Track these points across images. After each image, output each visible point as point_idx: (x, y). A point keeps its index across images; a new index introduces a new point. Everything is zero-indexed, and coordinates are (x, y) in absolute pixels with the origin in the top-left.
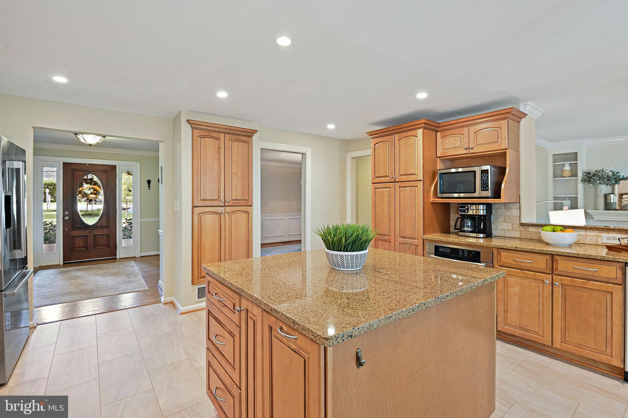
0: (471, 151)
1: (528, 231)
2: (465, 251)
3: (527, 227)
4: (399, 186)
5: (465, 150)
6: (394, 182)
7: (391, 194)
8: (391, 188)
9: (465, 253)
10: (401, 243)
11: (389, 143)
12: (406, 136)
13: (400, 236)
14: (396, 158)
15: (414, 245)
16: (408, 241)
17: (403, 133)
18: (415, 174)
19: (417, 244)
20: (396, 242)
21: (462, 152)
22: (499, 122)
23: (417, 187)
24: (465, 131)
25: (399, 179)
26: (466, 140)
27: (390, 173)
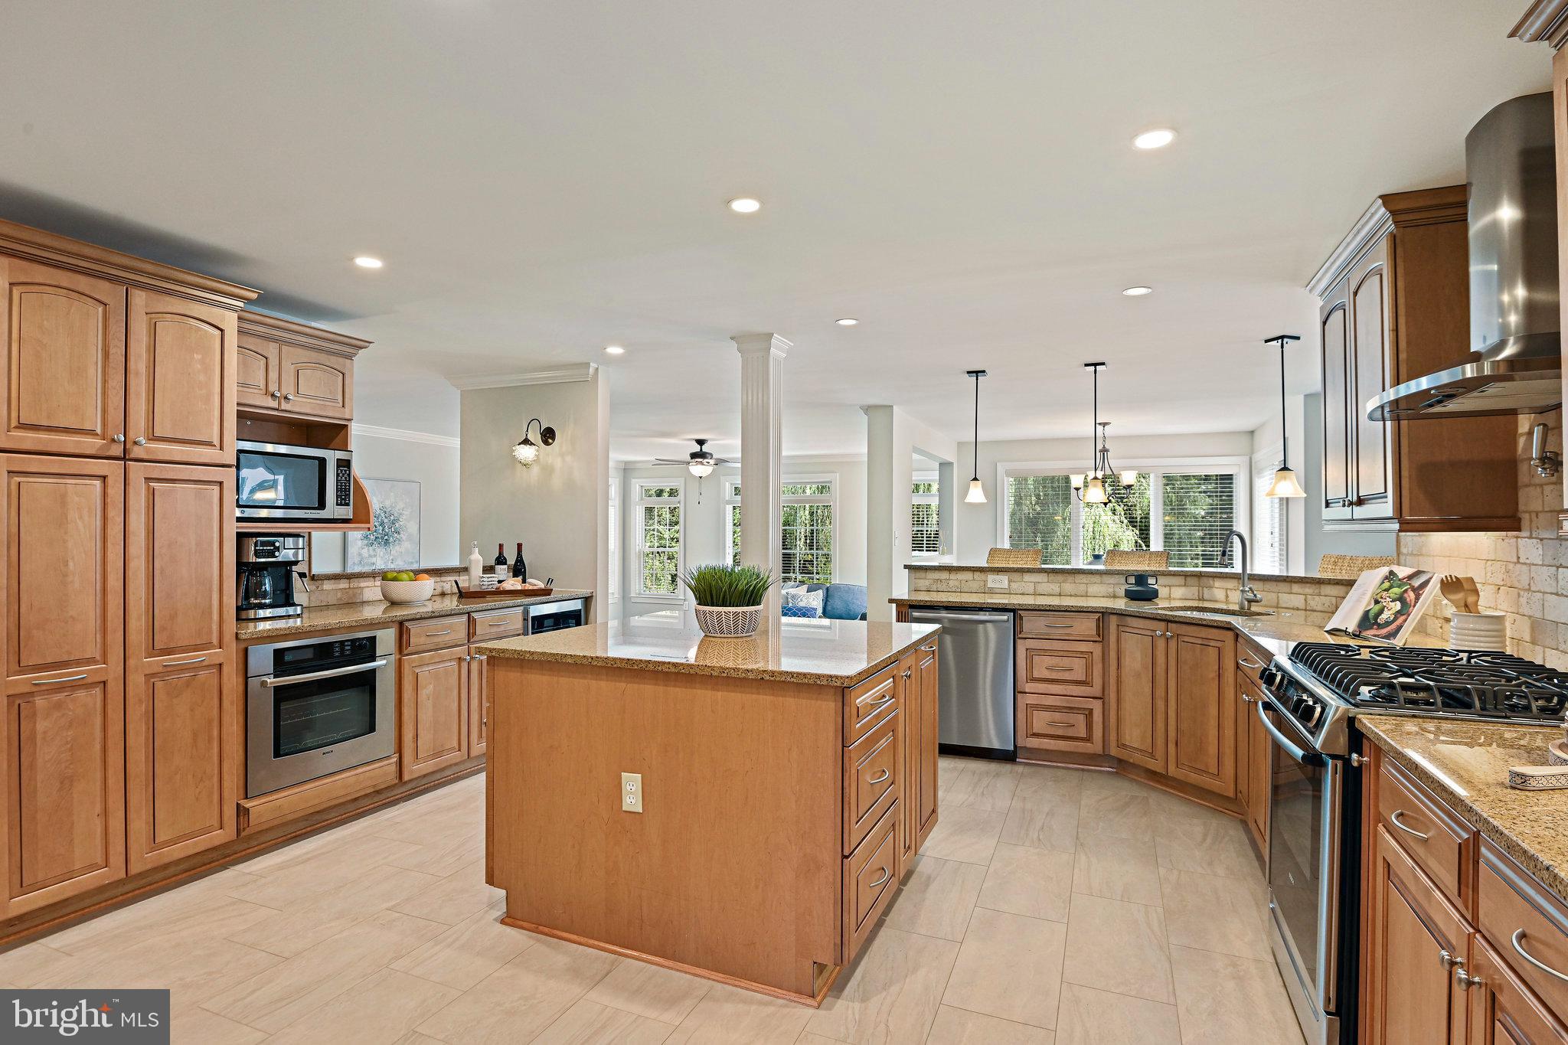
0: (285, 406)
1: (324, 590)
2: (346, 643)
3: (320, 582)
4: (148, 476)
5: (270, 397)
6: (124, 458)
7: (109, 500)
8: (110, 481)
9: (347, 648)
10: (153, 675)
11: (100, 309)
12: (179, 312)
13: (153, 651)
14: (137, 374)
15: (208, 666)
16: (184, 659)
17: (168, 298)
18: (210, 444)
19: (218, 662)
20: (130, 678)
21: (262, 402)
22: (341, 360)
23: (221, 483)
24: (271, 350)
25: (148, 450)
26: (273, 375)
27: (104, 424)
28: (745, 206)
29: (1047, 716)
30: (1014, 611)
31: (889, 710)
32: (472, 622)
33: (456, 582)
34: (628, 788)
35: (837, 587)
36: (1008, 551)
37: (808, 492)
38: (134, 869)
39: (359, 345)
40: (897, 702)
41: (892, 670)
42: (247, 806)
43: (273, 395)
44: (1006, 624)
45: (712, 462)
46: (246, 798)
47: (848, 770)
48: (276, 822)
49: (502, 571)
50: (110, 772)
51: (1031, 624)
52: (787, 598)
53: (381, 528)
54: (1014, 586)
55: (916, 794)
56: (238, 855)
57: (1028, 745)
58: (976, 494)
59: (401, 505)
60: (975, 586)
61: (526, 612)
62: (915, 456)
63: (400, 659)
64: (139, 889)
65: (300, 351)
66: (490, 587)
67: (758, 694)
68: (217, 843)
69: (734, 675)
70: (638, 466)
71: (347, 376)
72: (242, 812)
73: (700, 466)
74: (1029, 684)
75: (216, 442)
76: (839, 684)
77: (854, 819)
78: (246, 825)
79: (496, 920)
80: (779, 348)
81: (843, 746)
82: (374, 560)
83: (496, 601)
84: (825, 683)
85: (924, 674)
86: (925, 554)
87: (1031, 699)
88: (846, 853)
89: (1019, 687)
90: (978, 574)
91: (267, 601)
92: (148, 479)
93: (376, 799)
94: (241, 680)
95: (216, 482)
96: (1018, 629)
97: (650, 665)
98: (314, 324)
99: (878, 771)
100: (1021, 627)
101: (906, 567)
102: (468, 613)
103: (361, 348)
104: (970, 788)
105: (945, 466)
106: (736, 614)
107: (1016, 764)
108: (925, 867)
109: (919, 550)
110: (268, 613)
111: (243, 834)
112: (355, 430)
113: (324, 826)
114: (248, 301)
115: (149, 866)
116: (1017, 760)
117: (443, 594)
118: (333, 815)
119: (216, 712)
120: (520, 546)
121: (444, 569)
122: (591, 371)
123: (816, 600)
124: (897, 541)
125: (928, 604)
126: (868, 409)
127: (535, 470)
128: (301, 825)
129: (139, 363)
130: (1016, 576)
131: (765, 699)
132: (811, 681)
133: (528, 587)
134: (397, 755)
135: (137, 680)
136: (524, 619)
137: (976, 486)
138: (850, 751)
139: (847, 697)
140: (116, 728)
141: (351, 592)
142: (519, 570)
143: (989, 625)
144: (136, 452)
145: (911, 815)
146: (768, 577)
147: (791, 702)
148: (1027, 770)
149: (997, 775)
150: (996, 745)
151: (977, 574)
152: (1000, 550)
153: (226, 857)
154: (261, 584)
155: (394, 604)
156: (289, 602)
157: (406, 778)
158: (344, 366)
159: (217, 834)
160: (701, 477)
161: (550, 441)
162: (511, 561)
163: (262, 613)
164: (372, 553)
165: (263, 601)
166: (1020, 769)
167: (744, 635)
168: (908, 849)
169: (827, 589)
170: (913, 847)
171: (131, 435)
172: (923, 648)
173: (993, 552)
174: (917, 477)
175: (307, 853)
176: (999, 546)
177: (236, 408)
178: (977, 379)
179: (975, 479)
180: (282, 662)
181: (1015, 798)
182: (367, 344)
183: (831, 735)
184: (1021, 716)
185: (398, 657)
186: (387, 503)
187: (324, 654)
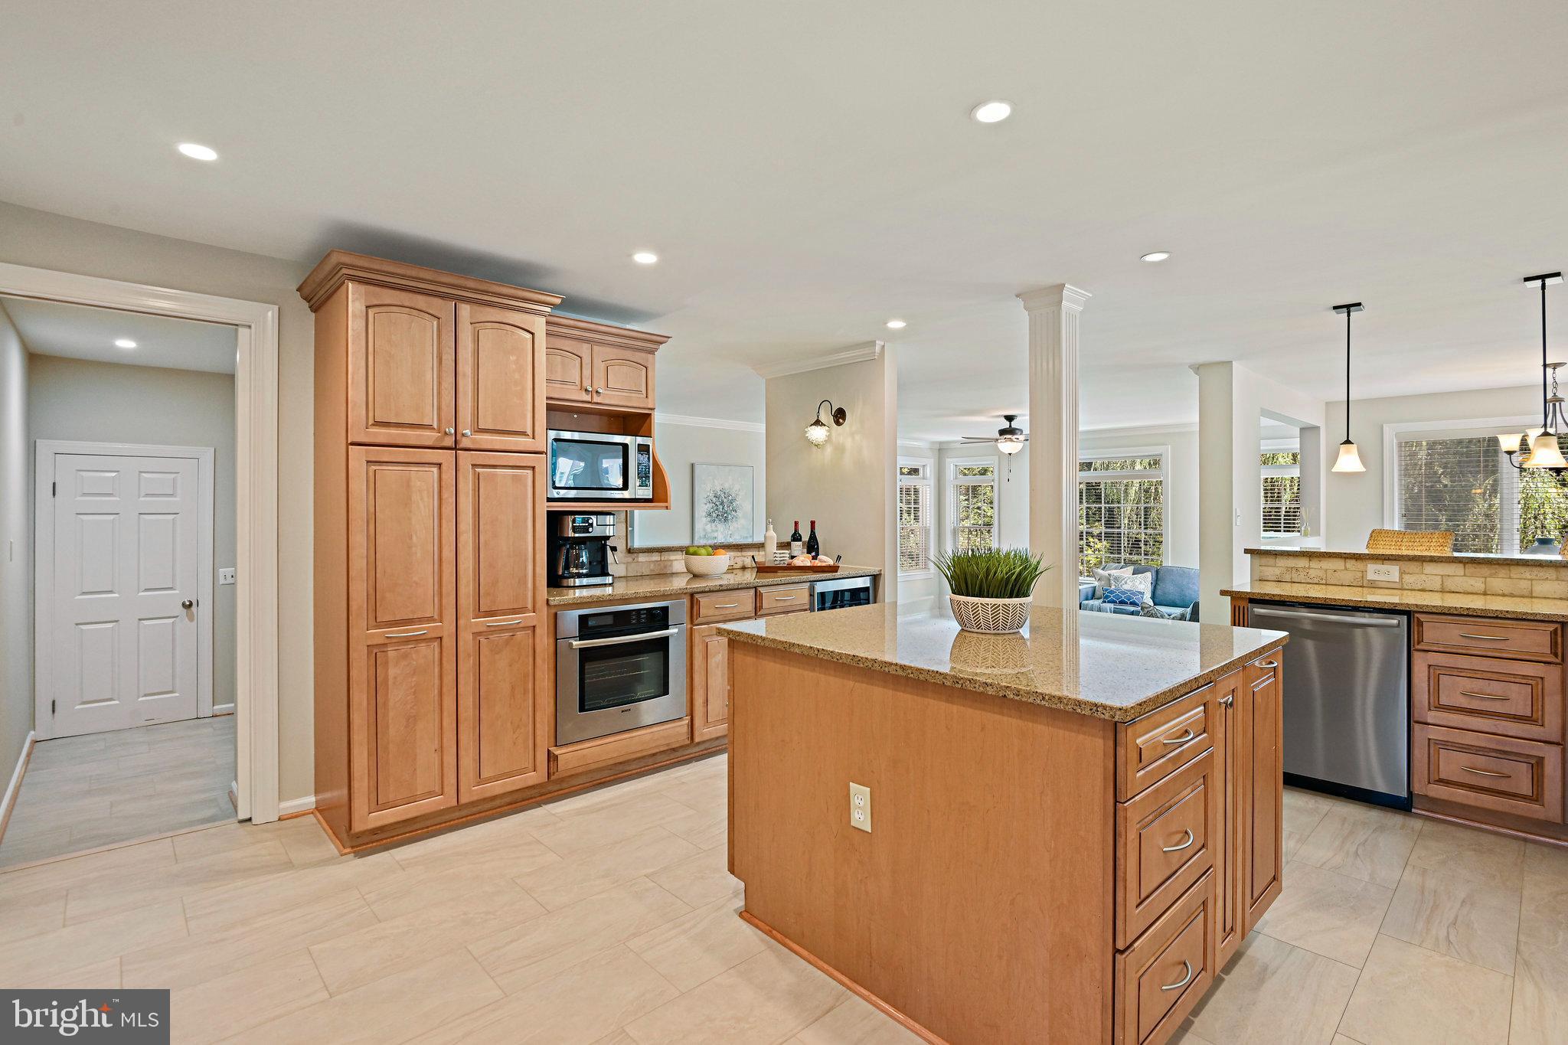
0: (596, 399)
1: (638, 562)
2: (642, 612)
3: (636, 555)
4: (474, 463)
5: (584, 393)
6: (455, 448)
7: (443, 483)
8: (444, 467)
9: (643, 616)
10: (480, 634)
11: (435, 323)
12: (498, 320)
13: (479, 613)
14: (464, 375)
15: (525, 628)
16: (504, 620)
17: (488, 309)
18: (524, 434)
19: (533, 625)
20: (461, 634)
21: (574, 395)
22: (643, 355)
23: (533, 468)
24: (584, 350)
25: (474, 441)
26: (587, 372)
27: (439, 420)
28: (993, 112)
29: (1464, 759)
30: (1408, 613)
31: (1196, 750)
32: (758, 596)
33: (753, 557)
34: (857, 802)
35: (1170, 570)
36: (1399, 533)
37: (1138, 467)
38: (464, 800)
39: (658, 341)
40: (1212, 739)
41: (1202, 694)
42: (556, 753)
43: (586, 390)
44: (1396, 630)
45: (1022, 438)
46: (556, 746)
47: (1123, 833)
48: (580, 770)
49: (797, 546)
50: (445, 714)
51: (1432, 632)
52: (1109, 580)
53: (721, 507)
54: (1407, 578)
55: (1244, 859)
56: (553, 794)
57: (1431, 794)
58: (1349, 461)
59: (737, 487)
60: (1347, 577)
61: (812, 589)
62: (1265, 422)
63: (691, 628)
64: (471, 815)
65: (608, 349)
66: (782, 562)
67: (1002, 714)
68: (531, 783)
69: (970, 687)
70: (953, 446)
71: (649, 369)
72: (552, 758)
73: (1009, 443)
74: (1433, 713)
75: (530, 432)
76: (1107, 716)
77: (1133, 899)
78: (555, 770)
79: (735, 910)
80: (1073, 300)
81: (1116, 802)
82: (716, 534)
83: (784, 576)
84: (1087, 712)
85: (1258, 698)
86: (1282, 535)
87: (1435, 733)
88: (1120, 946)
89: (1416, 715)
90: (1353, 562)
91: (584, 571)
92: (474, 466)
93: (672, 756)
94: (552, 641)
95: (529, 467)
96: (1415, 637)
97: (876, 665)
98: (628, 327)
99: (1178, 832)
100: (1421, 634)
101: (1247, 551)
102: (755, 587)
103: (661, 343)
104: (1337, 843)
105: (1308, 431)
106: (996, 607)
107: (1411, 816)
108: (1260, 949)
109: (1275, 531)
110: (585, 581)
111: (553, 778)
112: (658, 418)
113: (624, 777)
114: (554, 306)
115: (475, 798)
116: (1413, 810)
117: (744, 568)
118: (634, 767)
119: (530, 668)
120: (813, 523)
121: (745, 545)
122: (878, 349)
123: (1142, 585)
124: (1238, 520)
125: (1277, 599)
126: (1198, 368)
127: (829, 450)
128: (606, 773)
129: (466, 368)
130: (1413, 567)
131: (1011, 723)
132: (1069, 708)
133: (817, 563)
134: (689, 717)
135: (466, 637)
136: (811, 595)
137: (1348, 452)
138: (1126, 809)
139: (1121, 736)
140: (450, 678)
141: (662, 565)
142: (812, 547)
143: (1372, 631)
144: (465, 443)
145: (1234, 887)
146: (1038, 563)
147: (1042, 730)
148: (1429, 827)
149: (1381, 828)
150: (1381, 787)
151: (1351, 564)
152: (1387, 532)
153: (541, 795)
154: (578, 556)
155: (696, 576)
156: (604, 573)
157: (697, 739)
158: (647, 360)
159: (530, 776)
160: (1010, 454)
161: (841, 421)
162: (806, 538)
163: (578, 582)
164: (714, 528)
165: (581, 571)
166: (1417, 824)
167: (1007, 631)
168: (1228, 931)
169: (1157, 572)
170: (1240, 929)
171: (460, 428)
172: (1257, 664)
173: (1376, 535)
174: (1267, 447)
175: (604, 802)
176: (1387, 527)
177: (545, 402)
178: (1349, 315)
179: (1348, 442)
180: (586, 627)
181: (1409, 868)
182: (666, 339)
183: (1099, 783)
184: (1419, 753)
185: (689, 626)
186: (726, 486)
187: (623, 621)
